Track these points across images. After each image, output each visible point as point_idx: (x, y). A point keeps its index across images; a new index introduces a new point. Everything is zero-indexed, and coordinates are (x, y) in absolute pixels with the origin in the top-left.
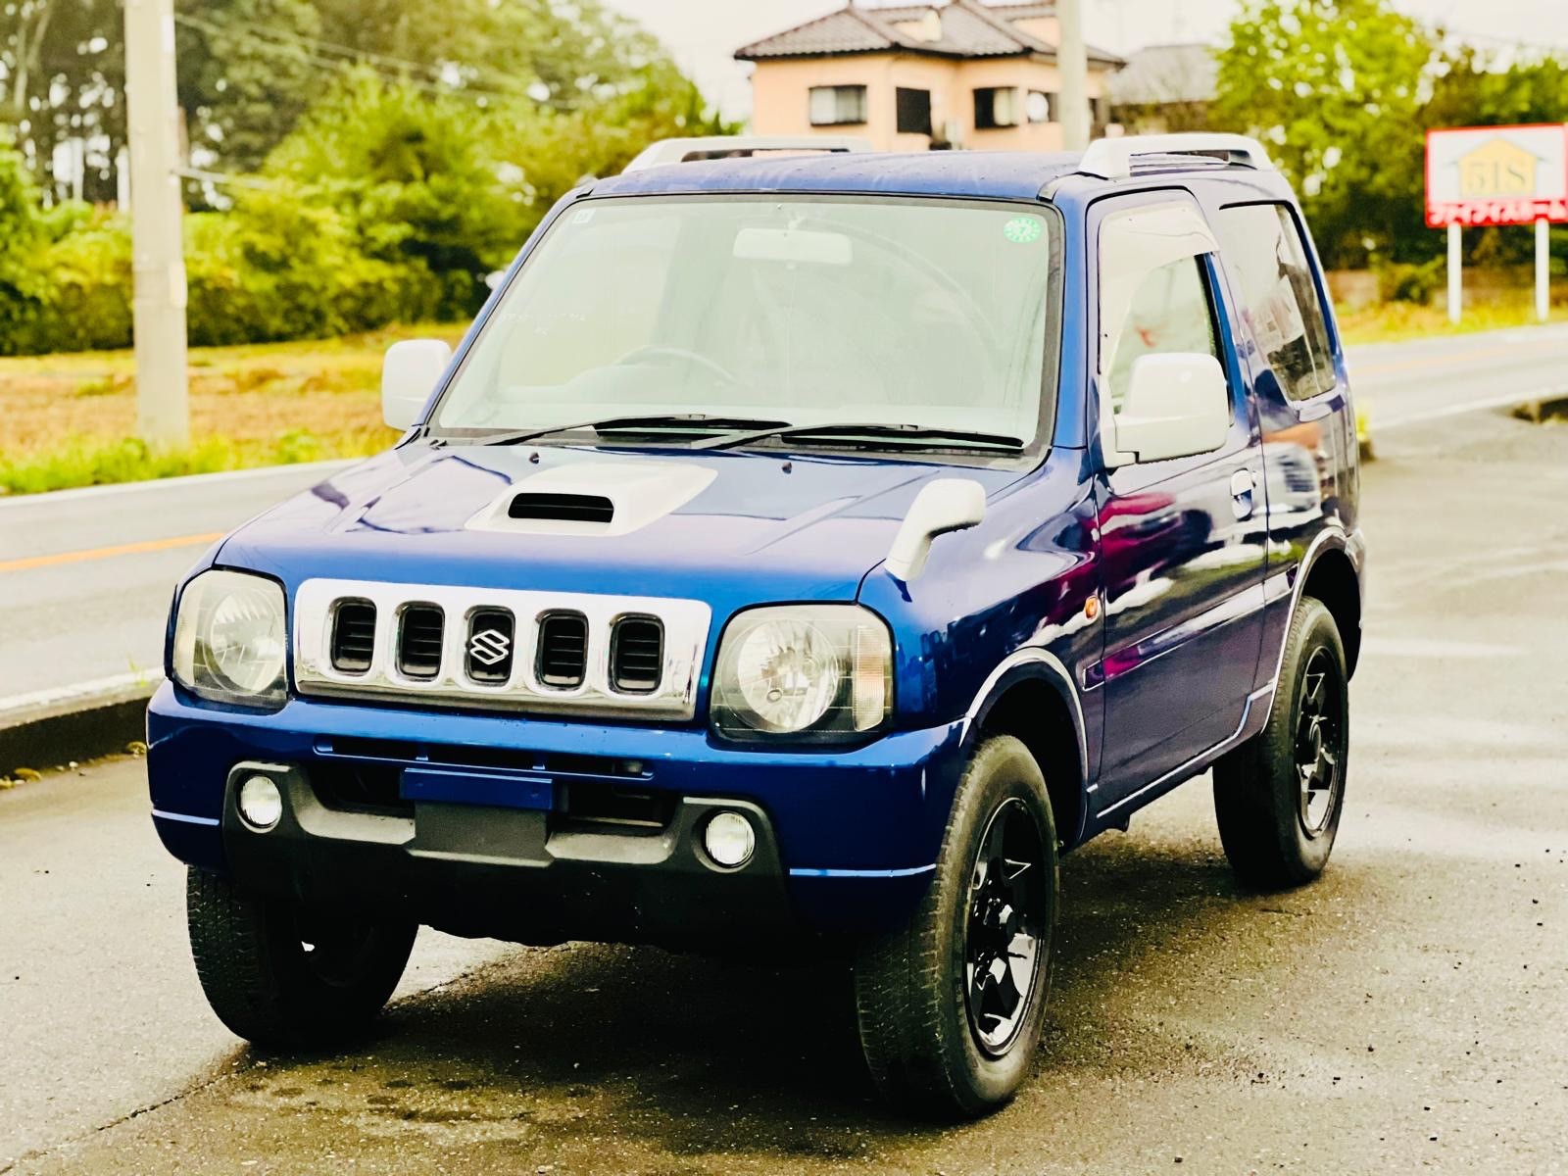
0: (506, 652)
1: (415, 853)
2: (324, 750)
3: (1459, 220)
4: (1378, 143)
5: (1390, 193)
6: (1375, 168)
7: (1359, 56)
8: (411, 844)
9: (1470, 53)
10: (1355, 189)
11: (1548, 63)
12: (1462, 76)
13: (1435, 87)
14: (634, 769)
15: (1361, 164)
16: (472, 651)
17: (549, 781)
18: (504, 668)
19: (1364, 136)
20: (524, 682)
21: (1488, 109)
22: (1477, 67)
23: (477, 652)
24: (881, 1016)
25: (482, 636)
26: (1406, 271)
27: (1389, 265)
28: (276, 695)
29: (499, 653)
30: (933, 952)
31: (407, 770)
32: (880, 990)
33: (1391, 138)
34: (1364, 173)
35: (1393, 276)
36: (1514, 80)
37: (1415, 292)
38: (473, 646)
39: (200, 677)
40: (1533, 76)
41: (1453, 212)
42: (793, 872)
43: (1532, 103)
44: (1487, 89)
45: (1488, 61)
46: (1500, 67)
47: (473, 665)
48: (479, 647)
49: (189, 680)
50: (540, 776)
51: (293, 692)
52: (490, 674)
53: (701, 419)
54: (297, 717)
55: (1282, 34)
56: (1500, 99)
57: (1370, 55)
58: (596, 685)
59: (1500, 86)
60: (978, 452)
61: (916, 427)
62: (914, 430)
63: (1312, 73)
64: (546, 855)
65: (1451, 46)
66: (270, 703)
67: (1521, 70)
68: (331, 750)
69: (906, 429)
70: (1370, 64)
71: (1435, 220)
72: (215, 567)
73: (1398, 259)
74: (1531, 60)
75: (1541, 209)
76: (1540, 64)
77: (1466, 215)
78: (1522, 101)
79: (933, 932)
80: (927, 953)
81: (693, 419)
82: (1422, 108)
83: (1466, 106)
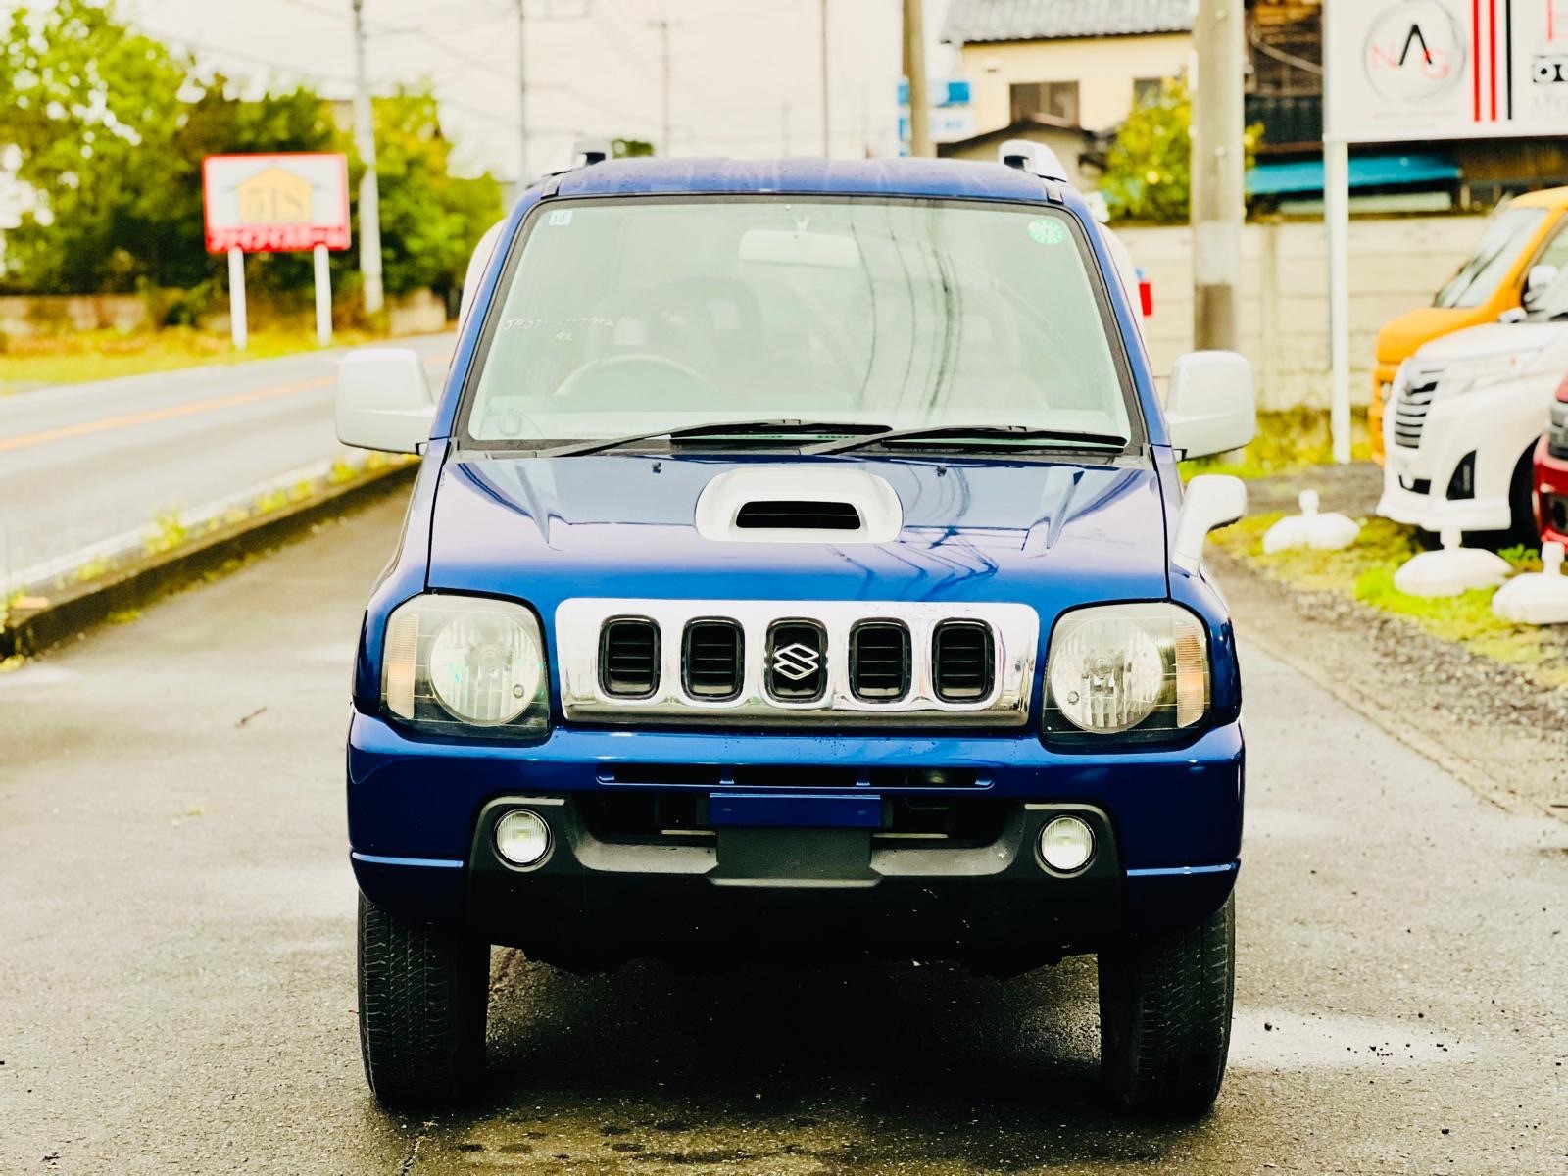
0: (816, 666)
1: (720, 882)
2: (605, 781)
3: (239, 245)
4: (140, 167)
5: (155, 217)
6: (138, 192)
7: (115, 78)
8: (713, 873)
9: (221, 80)
10: (120, 214)
11: (300, 93)
12: (214, 103)
13: (191, 114)
14: (937, 779)
15: (123, 189)
16: (777, 667)
17: (877, 797)
18: (817, 682)
19: (125, 160)
20: (839, 695)
21: (247, 136)
22: (229, 94)
23: (782, 668)
24: (1169, 1014)
25: (787, 650)
26: (174, 295)
27: (157, 290)
28: (532, 723)
29: (808, 667)
30: (1224, 945)
31: (712, 795)
32: (1169, 989)
33: (153, 164)
34: (127, 197)
35: (161, 300)
36: (271, 108)
37: (185, 316)
38: (777, 661)
39: (418, 708)
40: (287, 104)
41: (234, 239)
42: (1130, 873)
43: (290, 130)
44: (243, 117)
45: (240, 89)
46: (253, 94)
47: (776, 682)
48: (785, 662)
49: (407, 714)
50: (864, 792)
51: (556, 719)
52: (794, 690)
53: (797, 424)
54: (565, 747)
55: (30, 52)
56: (258, 126)
57: (128, 79)
58: (921, 696)
59: (256, 114)
60: (1084, 452)
61: (1025, 428)
62: (1022, 431)
63: (65, 93)
64: (874, 875)
65: (204, 72)
66: (527, 732)
67: (275, 97)
68: (613, 779)
69: (1015, 430)
70: (127, 88)
71: (216, 246)
72: (428, 591)
73: (165, 282)
74: (283, 88)
75: (319, 237)
76: (291, 93)
77: (246, 240)
78: (280, 129)
79: (1223, 925)
80: (1219, 948)
81: (787, 424)
82: (177, 135)
83: (223, 132)
